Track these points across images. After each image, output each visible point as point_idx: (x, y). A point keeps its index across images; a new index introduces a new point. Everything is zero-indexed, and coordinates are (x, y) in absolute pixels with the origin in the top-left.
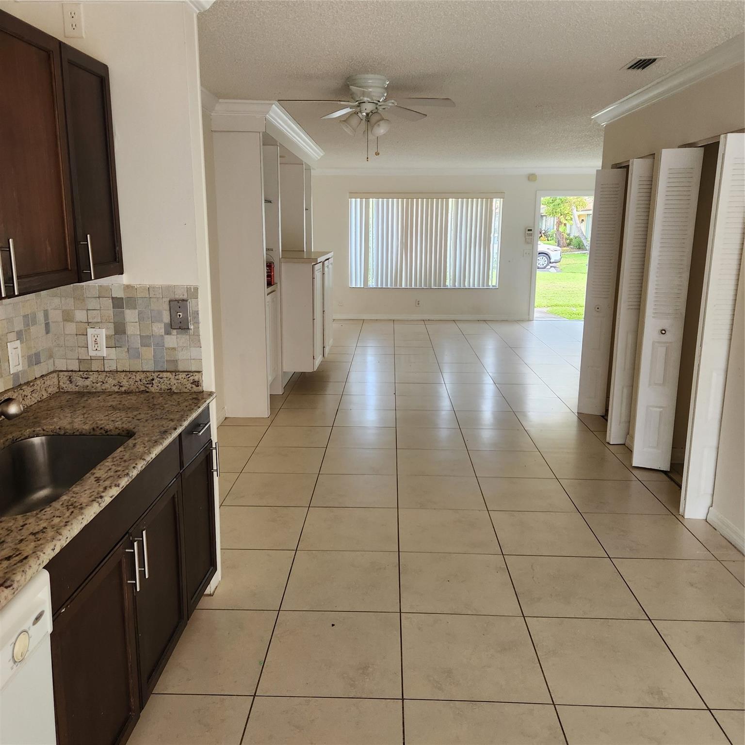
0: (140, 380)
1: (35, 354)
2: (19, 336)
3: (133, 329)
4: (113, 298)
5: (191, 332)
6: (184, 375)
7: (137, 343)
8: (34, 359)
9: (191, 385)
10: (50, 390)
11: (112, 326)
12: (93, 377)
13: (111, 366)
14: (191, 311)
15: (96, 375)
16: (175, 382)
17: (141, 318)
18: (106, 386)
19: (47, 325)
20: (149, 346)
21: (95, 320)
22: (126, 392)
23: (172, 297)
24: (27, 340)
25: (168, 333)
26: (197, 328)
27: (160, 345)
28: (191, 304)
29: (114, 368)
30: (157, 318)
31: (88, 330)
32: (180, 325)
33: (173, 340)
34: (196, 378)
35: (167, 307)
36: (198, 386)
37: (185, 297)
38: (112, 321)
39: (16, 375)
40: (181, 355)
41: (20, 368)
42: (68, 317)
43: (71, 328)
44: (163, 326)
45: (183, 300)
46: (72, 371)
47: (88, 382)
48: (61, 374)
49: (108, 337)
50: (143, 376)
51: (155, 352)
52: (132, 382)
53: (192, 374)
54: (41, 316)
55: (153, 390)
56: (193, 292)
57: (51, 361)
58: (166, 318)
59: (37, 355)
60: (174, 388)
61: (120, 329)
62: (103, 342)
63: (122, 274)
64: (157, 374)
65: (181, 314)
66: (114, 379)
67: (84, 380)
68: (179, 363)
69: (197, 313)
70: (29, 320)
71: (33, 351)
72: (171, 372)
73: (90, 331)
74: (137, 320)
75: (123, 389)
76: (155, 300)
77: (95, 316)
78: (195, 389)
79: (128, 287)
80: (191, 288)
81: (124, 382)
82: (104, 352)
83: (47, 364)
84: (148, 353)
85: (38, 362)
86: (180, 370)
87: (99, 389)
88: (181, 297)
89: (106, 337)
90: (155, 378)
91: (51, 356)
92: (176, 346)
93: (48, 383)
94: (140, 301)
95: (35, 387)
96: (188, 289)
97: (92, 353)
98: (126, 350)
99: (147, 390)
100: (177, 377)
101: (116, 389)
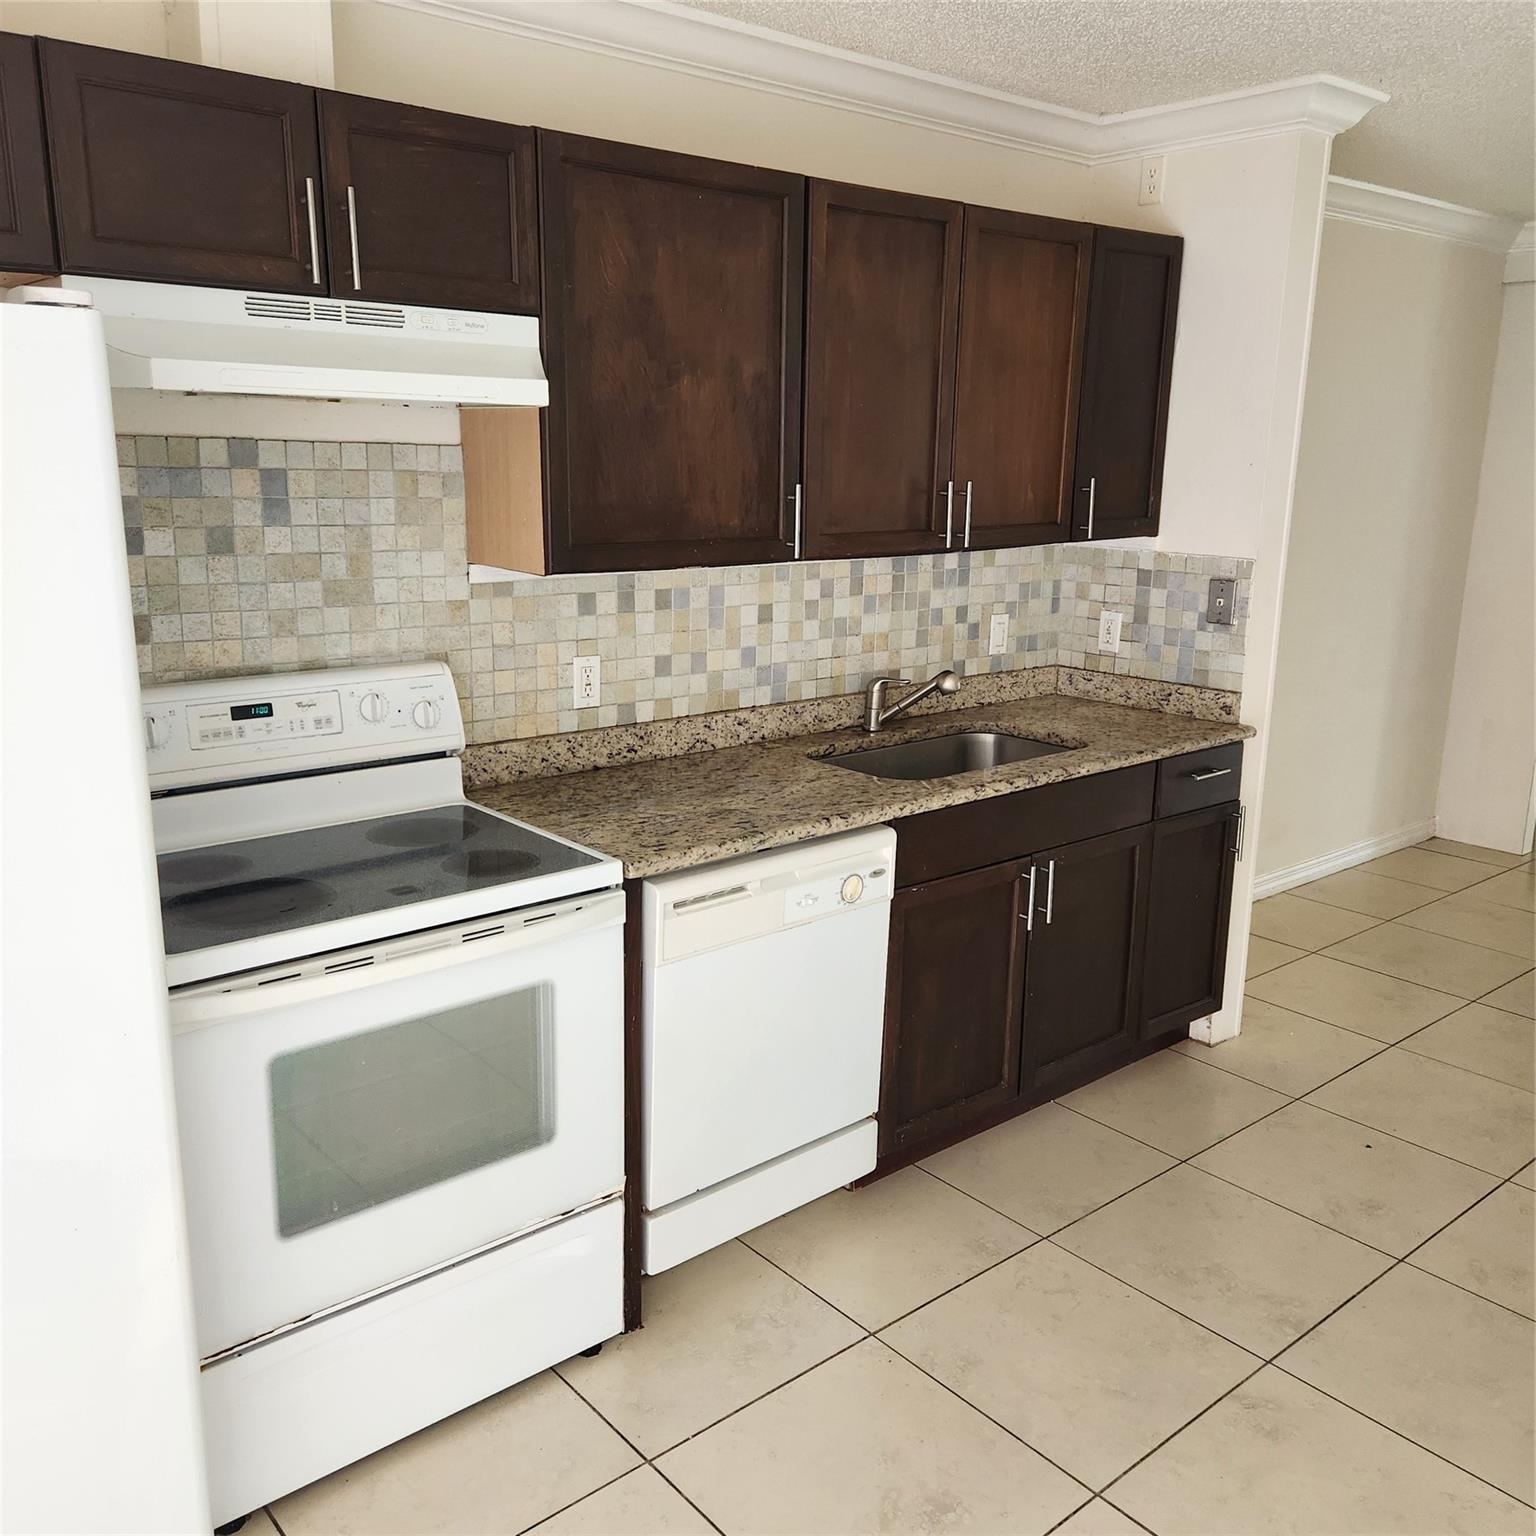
0: (1154, 693)
1: (1030, 636)
2: (1010, 610)
3: (1156, 618)
4: (1138, 570)
5: (1234, 629)
6: (1212, 694)
7: (1158, 637)
8: (1028, 643)
9: (1219, 711)
10: (1041, 688)
11: (1131, 610)
12: (1097, 679)
13: (1122, 668)
14: (1238, 599)
15: (1101, 677)
16: (1200, 702)
17: (1170, 600)
18: (1111, 694)
19: (1055, 602)
20: (1173, 645)
21: (1113, 600)
22: (1133, 708)
23: (1217, 576)
24: (1019, 616)
25: (1201, 628)
26: (1242, 625)
27: (1187, 645)
28: (1240, 587)
29: (1125, 672)
30: (1190, 606)
31: (1102, 612)
32: (1219, 617)
33: (1208, 639)
34: (1228, 701)
35: (1205, 588)
36: (1229, 714)
37: (1233, 576)
38: (1133, 603)
39: (997, 659)
40: (1214, 664)
41: (1003, 650)
42: (1082, 594)
43: (1083, 608)
44: (1197, 617)
45: (1230, 581)
46: (1075, 668)
47: (1090, 686)
48: (1062, 669)
49: (1124, 626)
50: (1158, 687)
51: (1180, 655)
52: (1142, 694)
53: (1223, 694)
54: (1047, 589)
55: (1167, 709)
56: (1245, 568)
57: (1054, 650)
58: (1203, 607)
59: (1033, 639)
60: (1196, 712)
61: (1140, 617)
62: (1117, 633)
63: (1156, 535)
64: (1176, 687)
65: (1221, 600)
66: (1122, 686)
67: (1086, 682)
68: (1210, 675)
69: (1246, 601)
70: (1028, 591)
71: (1028, 632)
72: (1195, 687)
73: (1104, 615)
74: (1165, 606)
75: (1130, 703)
76: (1192, 576)
77: (1114, 595)
78: (1225, 718)
79: (1160, 556)
80: (1243, 562)
81: (1133, 694)
82: (1116, 646)
83: (1046, 654)
84: (1171, 655)
85: (1032, 649)
86: (1211, 687)
87: (1102, 699)
88: (1228, 575)
89: (1123, 626)
90: (1173, 692)
91: (1054, 644)
92: (1209, 648)
93: (1040, 678)
94: (1172, 578)
95: (1018, 679)
96: (1239, 565)
97: (1102, 646)
98: (1145, 646)
99: (1161, 709)
100: (1202, 696)
101: (1122, 701)
